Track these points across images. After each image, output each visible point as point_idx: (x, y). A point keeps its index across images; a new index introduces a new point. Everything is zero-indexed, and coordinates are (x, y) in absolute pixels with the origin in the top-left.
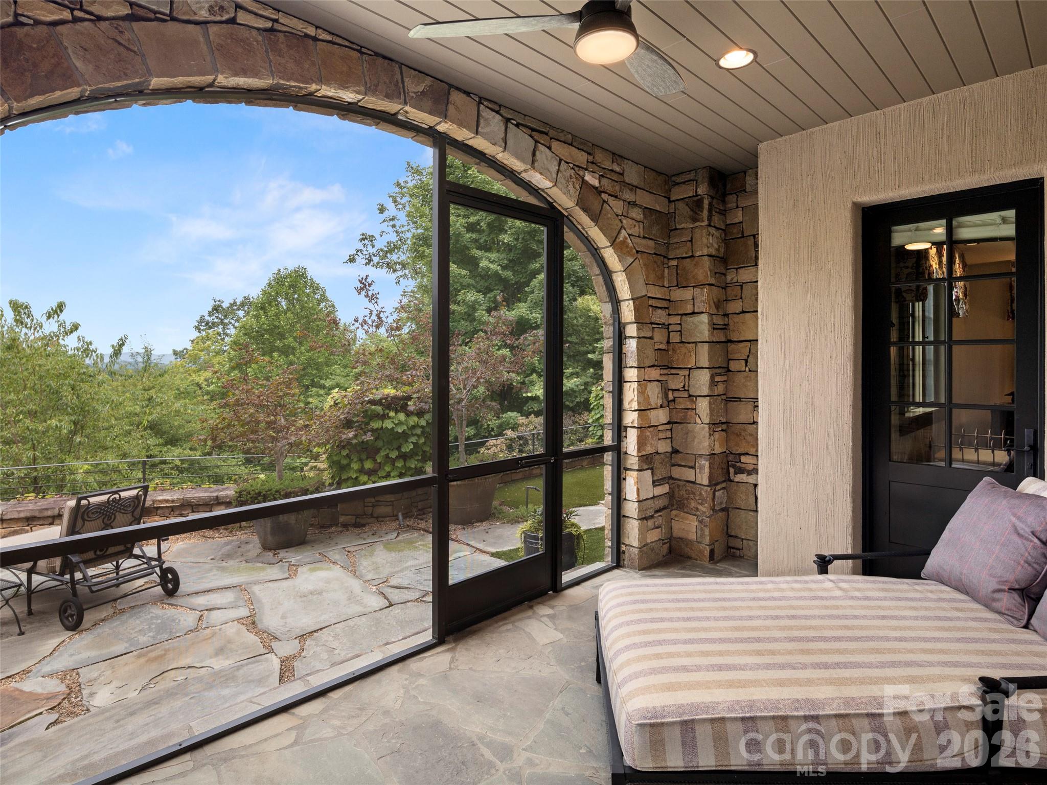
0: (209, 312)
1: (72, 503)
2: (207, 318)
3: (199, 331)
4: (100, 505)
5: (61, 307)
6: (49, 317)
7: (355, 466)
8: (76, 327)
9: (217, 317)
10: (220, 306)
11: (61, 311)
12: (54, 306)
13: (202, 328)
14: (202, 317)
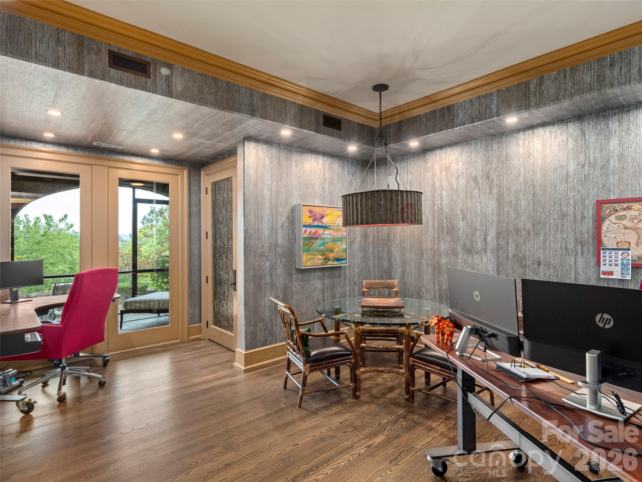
0: (149, 214)
1: (54, 285)
2: (148, 217)
3: (143, 224)
4: (62, 286)
5: (66, 216)
6: (60, 222)
7: (160, 280)
8: (72, 226)
9: (153, 216)
10: (155, 210)
11: (66, 218)
12: (63, 216)
13: (145, 222)
14: (145, 216)
